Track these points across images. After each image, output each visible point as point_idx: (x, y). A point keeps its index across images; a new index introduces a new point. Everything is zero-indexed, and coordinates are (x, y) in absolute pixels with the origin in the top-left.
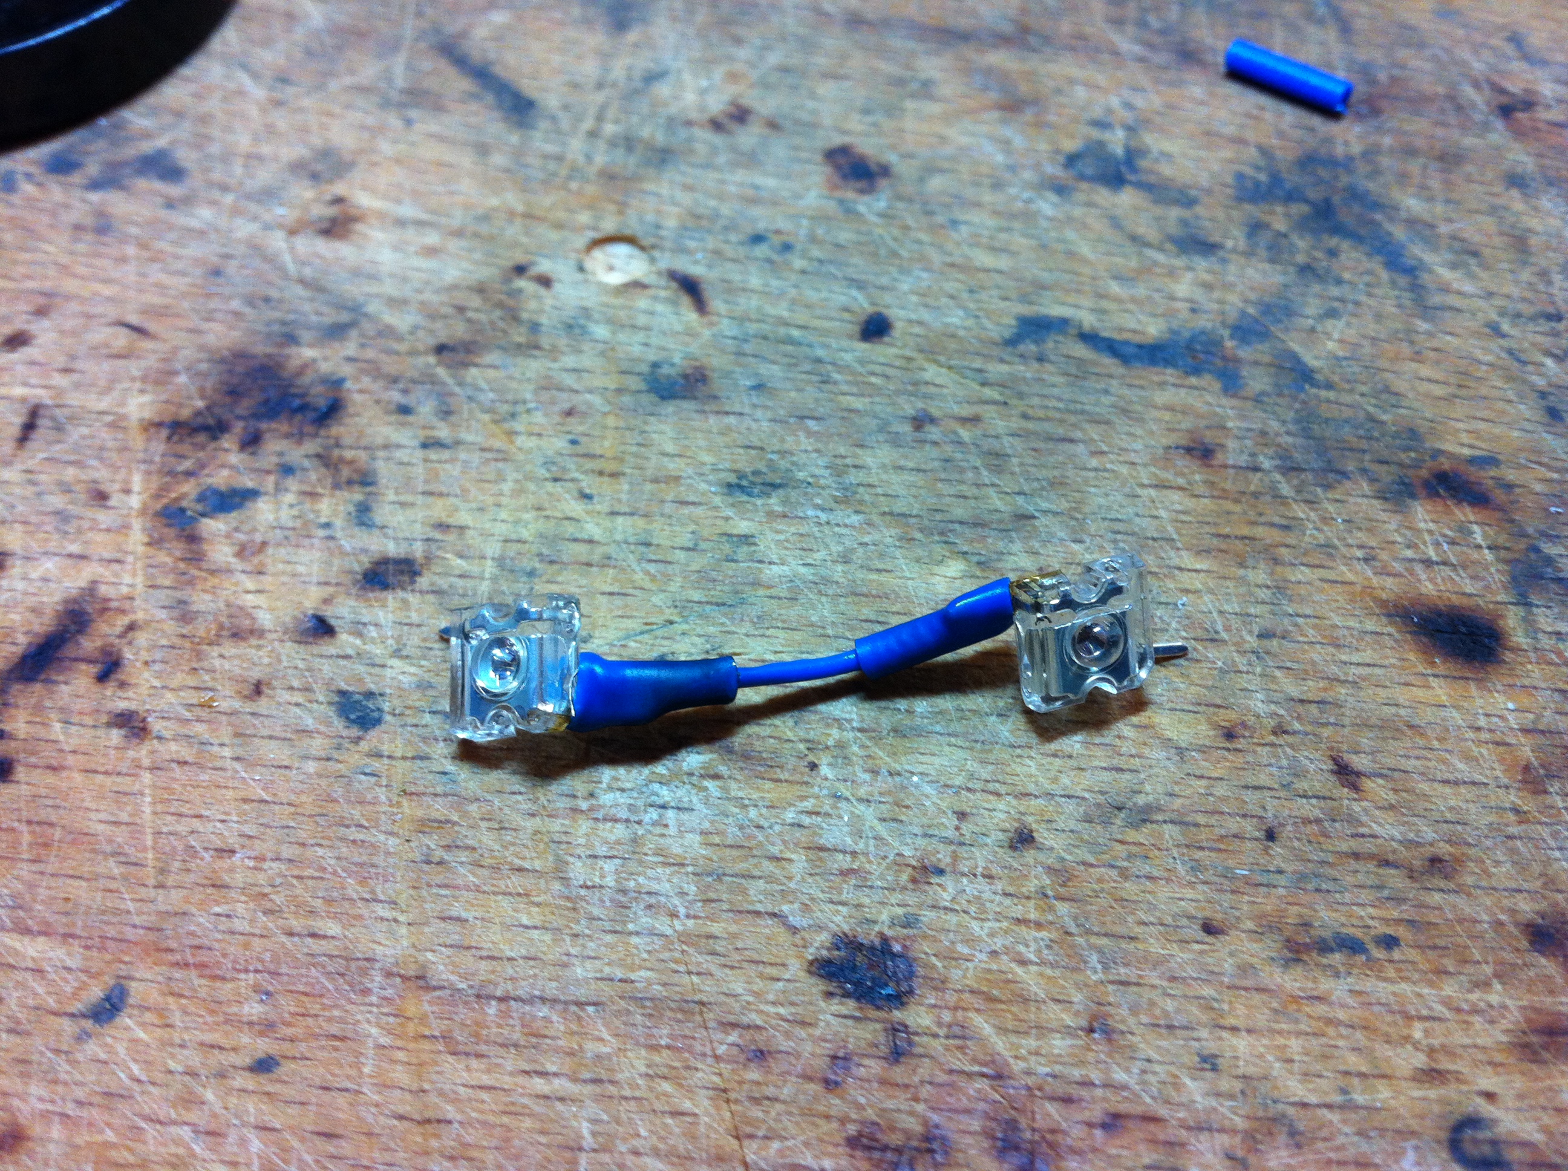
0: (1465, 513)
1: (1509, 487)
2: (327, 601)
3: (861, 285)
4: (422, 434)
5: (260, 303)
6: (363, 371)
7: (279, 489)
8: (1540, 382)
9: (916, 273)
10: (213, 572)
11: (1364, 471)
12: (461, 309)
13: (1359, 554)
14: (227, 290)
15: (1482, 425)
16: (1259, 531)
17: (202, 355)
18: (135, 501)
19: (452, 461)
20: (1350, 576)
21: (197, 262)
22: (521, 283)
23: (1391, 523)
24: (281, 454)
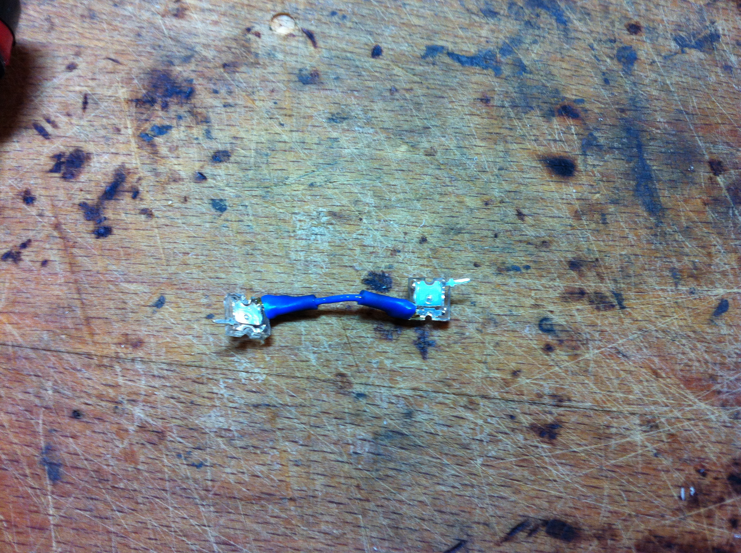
0: (570, 122)
1: (586, 111)
2: (202, 167)
3: (371, 33)
4: (223, 101)
5: (157, 48)
6: (200, 76)
7: (178, 125)
8: (604, 68)
9: (391, 27)
10: (163, 158)
11: (538, 106)
12: (229, 48)
13: (533, 138)
14: (144, 43)
15: (581, 87)
16: (502, 131)
17: (141, 71)
18: (130, 131)
19: (235, 112)
20: (529, 147)
21: (131, 30)
22: (250, 36)
23: (545, 126)
24: (176, 111)
